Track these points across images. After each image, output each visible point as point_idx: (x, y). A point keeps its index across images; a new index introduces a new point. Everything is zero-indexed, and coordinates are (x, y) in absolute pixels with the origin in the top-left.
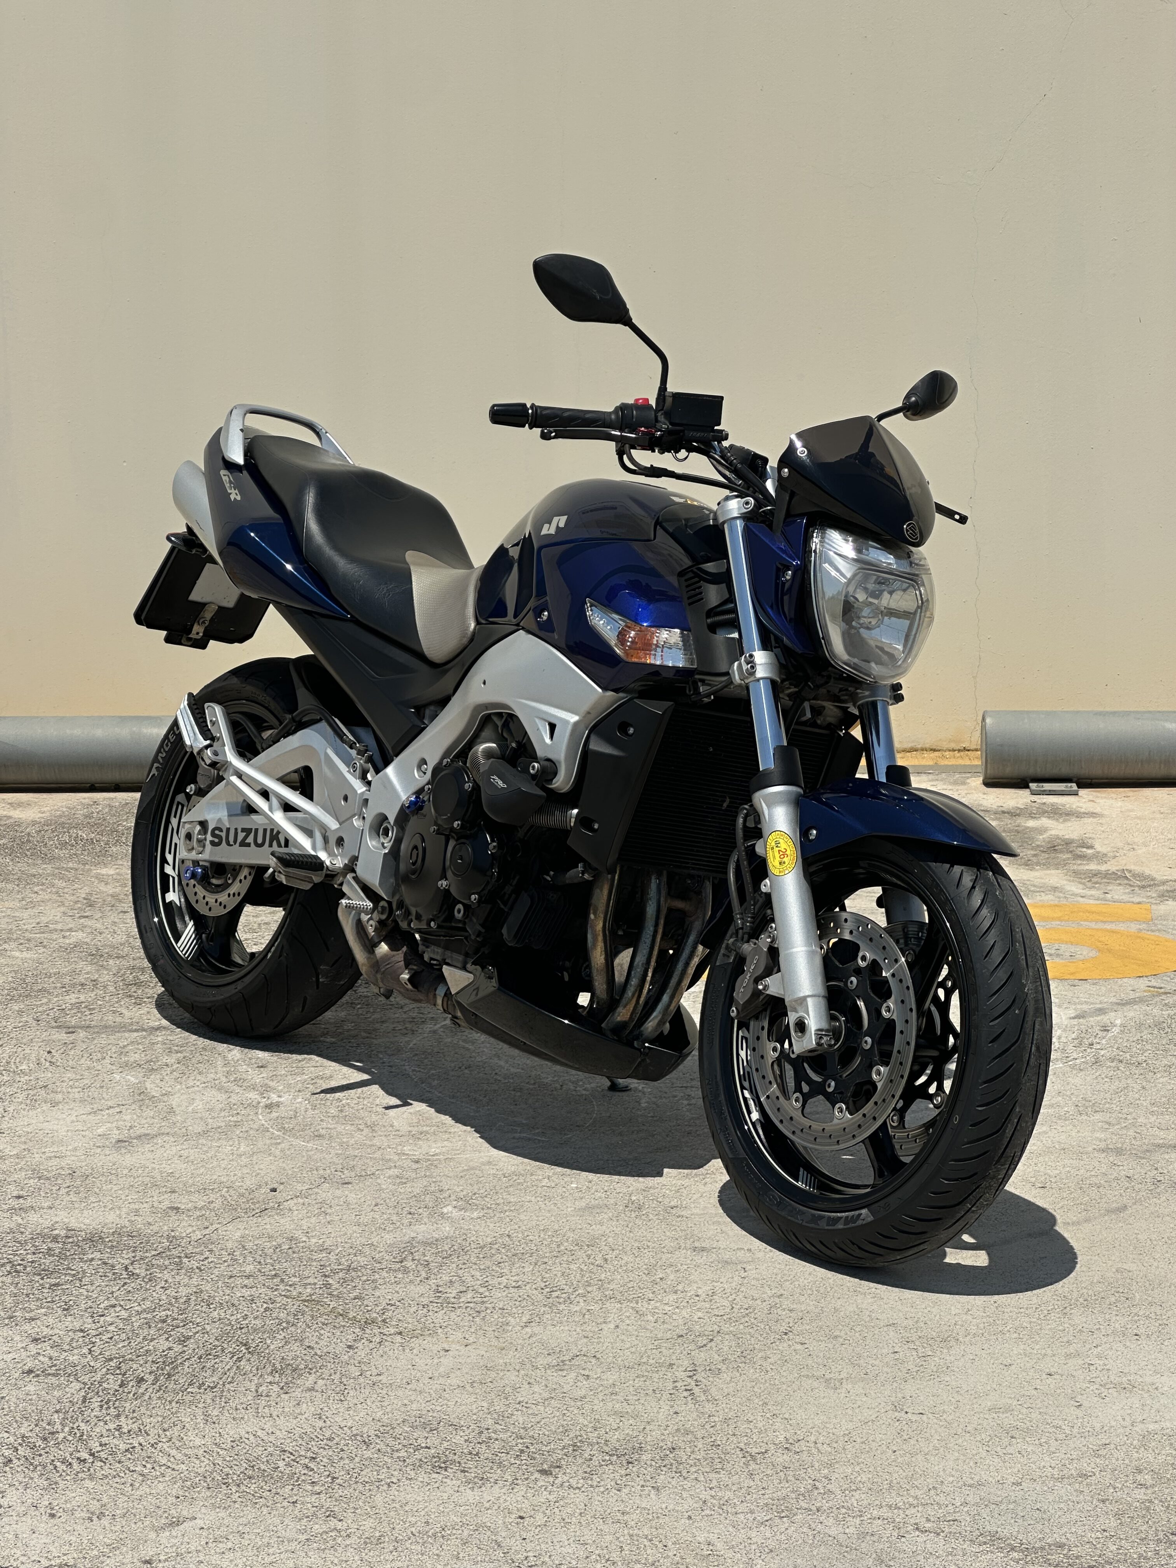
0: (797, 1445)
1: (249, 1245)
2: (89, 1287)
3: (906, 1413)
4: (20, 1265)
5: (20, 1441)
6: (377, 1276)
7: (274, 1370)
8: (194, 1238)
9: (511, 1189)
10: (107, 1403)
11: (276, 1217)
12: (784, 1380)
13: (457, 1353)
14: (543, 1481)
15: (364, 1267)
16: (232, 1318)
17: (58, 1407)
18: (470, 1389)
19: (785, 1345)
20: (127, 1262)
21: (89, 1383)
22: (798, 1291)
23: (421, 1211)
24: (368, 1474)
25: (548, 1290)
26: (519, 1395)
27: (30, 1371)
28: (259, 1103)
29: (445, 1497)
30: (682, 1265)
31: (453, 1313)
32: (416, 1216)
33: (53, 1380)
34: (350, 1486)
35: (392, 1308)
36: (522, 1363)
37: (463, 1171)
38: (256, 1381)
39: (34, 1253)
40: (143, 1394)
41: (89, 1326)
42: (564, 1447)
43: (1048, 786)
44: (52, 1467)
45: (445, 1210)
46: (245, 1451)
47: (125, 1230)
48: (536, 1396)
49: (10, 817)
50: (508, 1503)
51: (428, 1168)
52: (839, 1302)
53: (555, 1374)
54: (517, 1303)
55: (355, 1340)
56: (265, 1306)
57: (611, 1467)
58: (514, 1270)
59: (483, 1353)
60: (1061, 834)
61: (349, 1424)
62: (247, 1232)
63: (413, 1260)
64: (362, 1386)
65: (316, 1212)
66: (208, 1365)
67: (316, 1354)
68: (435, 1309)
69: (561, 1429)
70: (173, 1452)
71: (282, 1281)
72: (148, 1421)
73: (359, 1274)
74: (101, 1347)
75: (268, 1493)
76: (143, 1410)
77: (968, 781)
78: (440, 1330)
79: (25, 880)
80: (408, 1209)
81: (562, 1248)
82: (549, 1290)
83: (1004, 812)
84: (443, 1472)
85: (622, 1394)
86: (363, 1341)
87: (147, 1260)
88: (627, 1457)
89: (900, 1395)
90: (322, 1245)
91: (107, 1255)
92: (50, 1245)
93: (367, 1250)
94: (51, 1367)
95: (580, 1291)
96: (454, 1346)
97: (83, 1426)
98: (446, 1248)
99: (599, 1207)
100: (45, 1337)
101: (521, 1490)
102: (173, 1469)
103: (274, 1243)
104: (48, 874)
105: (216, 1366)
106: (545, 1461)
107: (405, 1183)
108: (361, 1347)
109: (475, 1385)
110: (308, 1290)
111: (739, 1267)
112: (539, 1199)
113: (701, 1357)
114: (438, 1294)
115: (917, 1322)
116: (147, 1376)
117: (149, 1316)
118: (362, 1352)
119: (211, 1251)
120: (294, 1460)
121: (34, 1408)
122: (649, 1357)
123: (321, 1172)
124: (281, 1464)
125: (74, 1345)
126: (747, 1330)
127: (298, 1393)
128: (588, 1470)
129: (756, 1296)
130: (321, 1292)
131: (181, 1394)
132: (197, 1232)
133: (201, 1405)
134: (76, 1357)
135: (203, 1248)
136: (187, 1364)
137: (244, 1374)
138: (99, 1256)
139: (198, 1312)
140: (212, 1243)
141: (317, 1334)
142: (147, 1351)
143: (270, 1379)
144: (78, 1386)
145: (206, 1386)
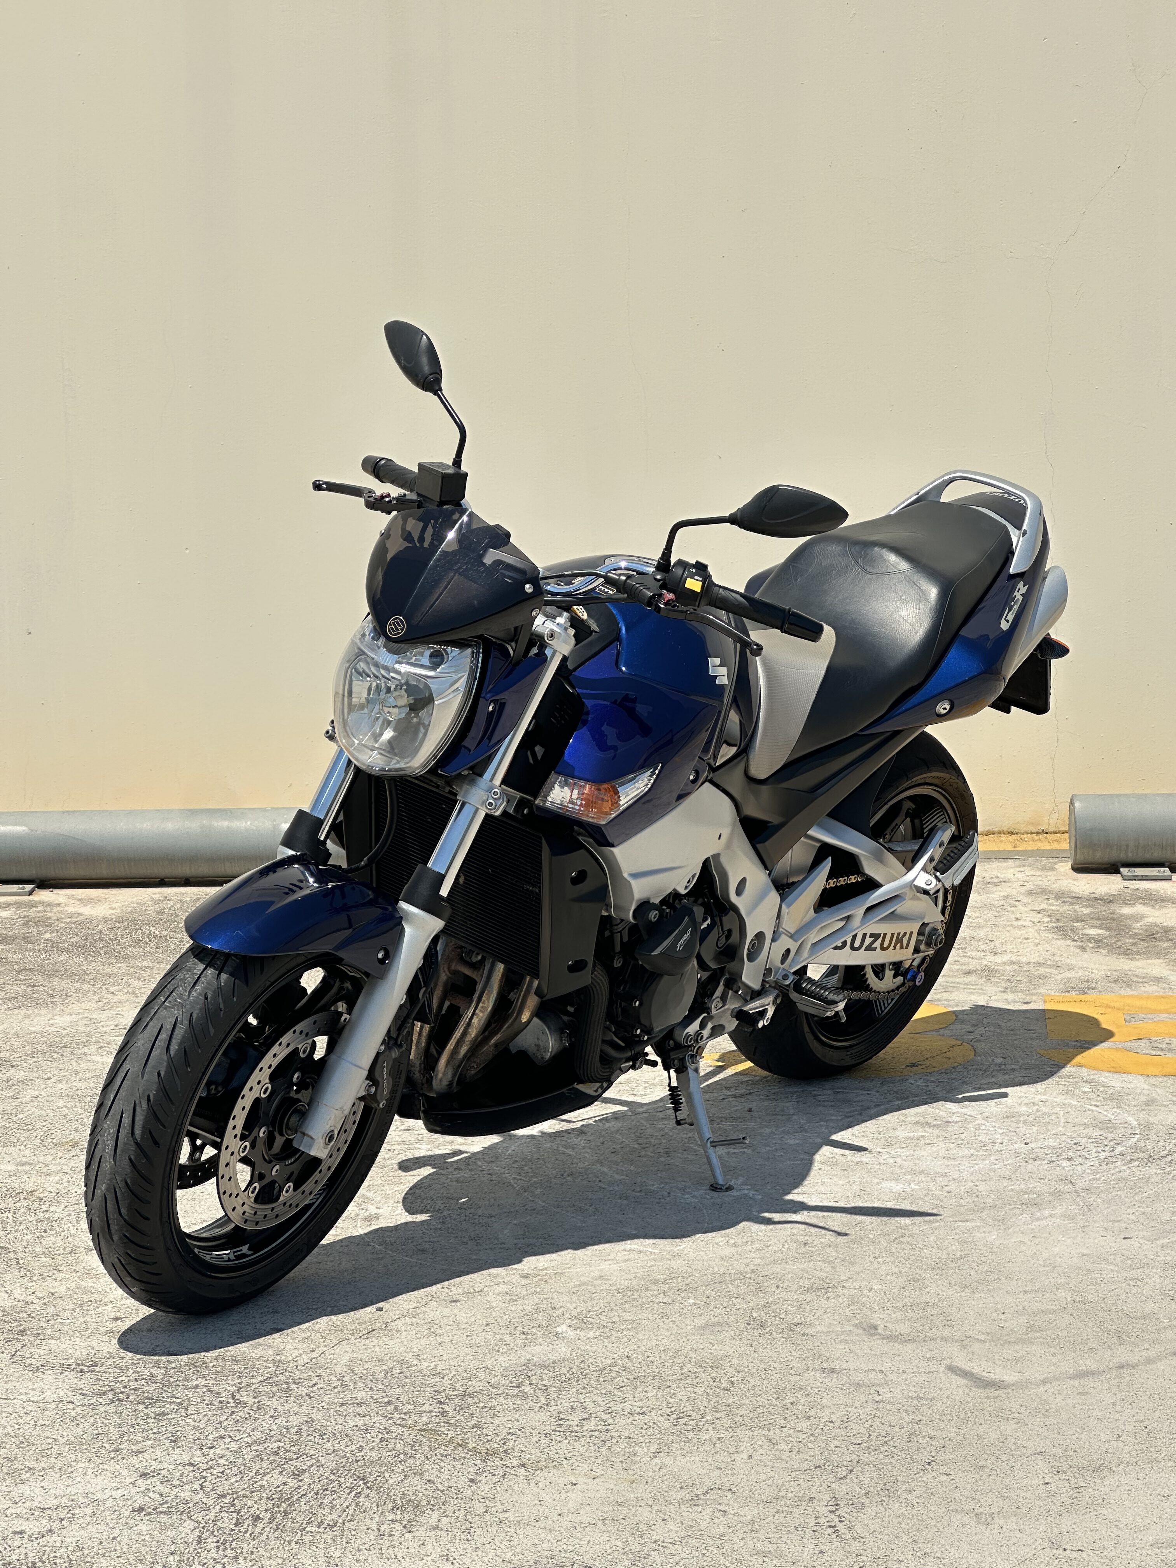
1: (359, 1369)
2: (196, 1416)
3: (1065, 1549)
4: (122, 1393)
6: (494, 1403)
7: (395, 1508)
8: (301, 1362)
9: (626, 1306)
10: (223, 1544)
11: (384, 1338)
12: (931, 1515)
13: (584, 1486)
15: (480, 1392)
16: (346, 1450)
17: (173, 1549)
18: (602, 1527)
19: (930, 1476)
20: (233, 1389)
21: (203, 1522)
22: (937, 1416)
23: (534, 1330)
25: (674, 1416)
26: (655, 1533)
27: (141, 1509)
28: (357, 1215)
30: (812, 1388)
31: (578, 1443)
32: (530, 1336)
33: (165, 1518)
35: (513, 1437)
36: (654, 1498)
37: (575, 1286)
38: (377, 1520)
39: (136, 1380)
40: (260, 1533)
41: (199, 1459)
43: (1140, 871)
45: (559, 1329)
48: (673, 1534)
49: (80, 914)
51: (538, 1284)
52: (981, 1429)
53: (690, 1510)
54: (644, 1431)
55: (477, 1473)
56: (380, 1436)
58: (637, 1395)
59: (612, 1486)
60: (1158, 921)
62: (355, 1355)
63: (531, 1384)
64: (489, 1523)
65: (426, 1332)
66: (326, 1501)
67: (437, 1489)
68: (558, 1439)
71: (396, 1408)
72: (268, 1563)
73: (476, 1399)
74: (213, 1482)
76: (262, 1551)
77: (1056, 866)
78: (565, 1462)
79: (102, 980)
80: (521, 1328)
81: (685, 1370)
82: (677, 1417)
83: (1096, 899)
85: (762, 1532)
86: (486, 1474)
87: (254, 1387)
89: (1056, 1531)
90: (435, 1369)
91: (212, 1382)
92: (152, 1371)
93: (481, 1373)
94: (162, 1504)
95: (708, 1418)
96: (581, 1480)
98: (564, 1371)
99: (719, 1324)
100: (153, 1472)
103: (385, 1367)
104: (124, 974)
105: (334, 1502)
107: (516, 1301)
108: (484, 1481)
109: (607, 1522)
110: (424, 1419)
111: (872, 1391)
112: (656, 1316)
113: (841, 1489)
114: (561, 1422)
115: (1066, 1450)
116: (263, 1514)
117: (260, 1448)
118: (485, 1487)
119: (319, 1376)
121: (148, 1549)
122: (787, 1490)
125: (185, 1480)
126: (887, 1460)
127: (421, 1532)
129: (894, 1422)
130: (437, 1420)
131: (300, 1533)
132: (304, 1356)
133: (321, 1546)
134: (187, 1493)
135: (311, 1373)
136: (303, 1500)
137: (364, 1511)
138: (203, 1383)
139: (311, 1443)
140: (320, 1367)
141: (437, 1466)
142: (261, 1487)
143: (391, 1516)
144: (192, 1525)
145: (325, 1525)
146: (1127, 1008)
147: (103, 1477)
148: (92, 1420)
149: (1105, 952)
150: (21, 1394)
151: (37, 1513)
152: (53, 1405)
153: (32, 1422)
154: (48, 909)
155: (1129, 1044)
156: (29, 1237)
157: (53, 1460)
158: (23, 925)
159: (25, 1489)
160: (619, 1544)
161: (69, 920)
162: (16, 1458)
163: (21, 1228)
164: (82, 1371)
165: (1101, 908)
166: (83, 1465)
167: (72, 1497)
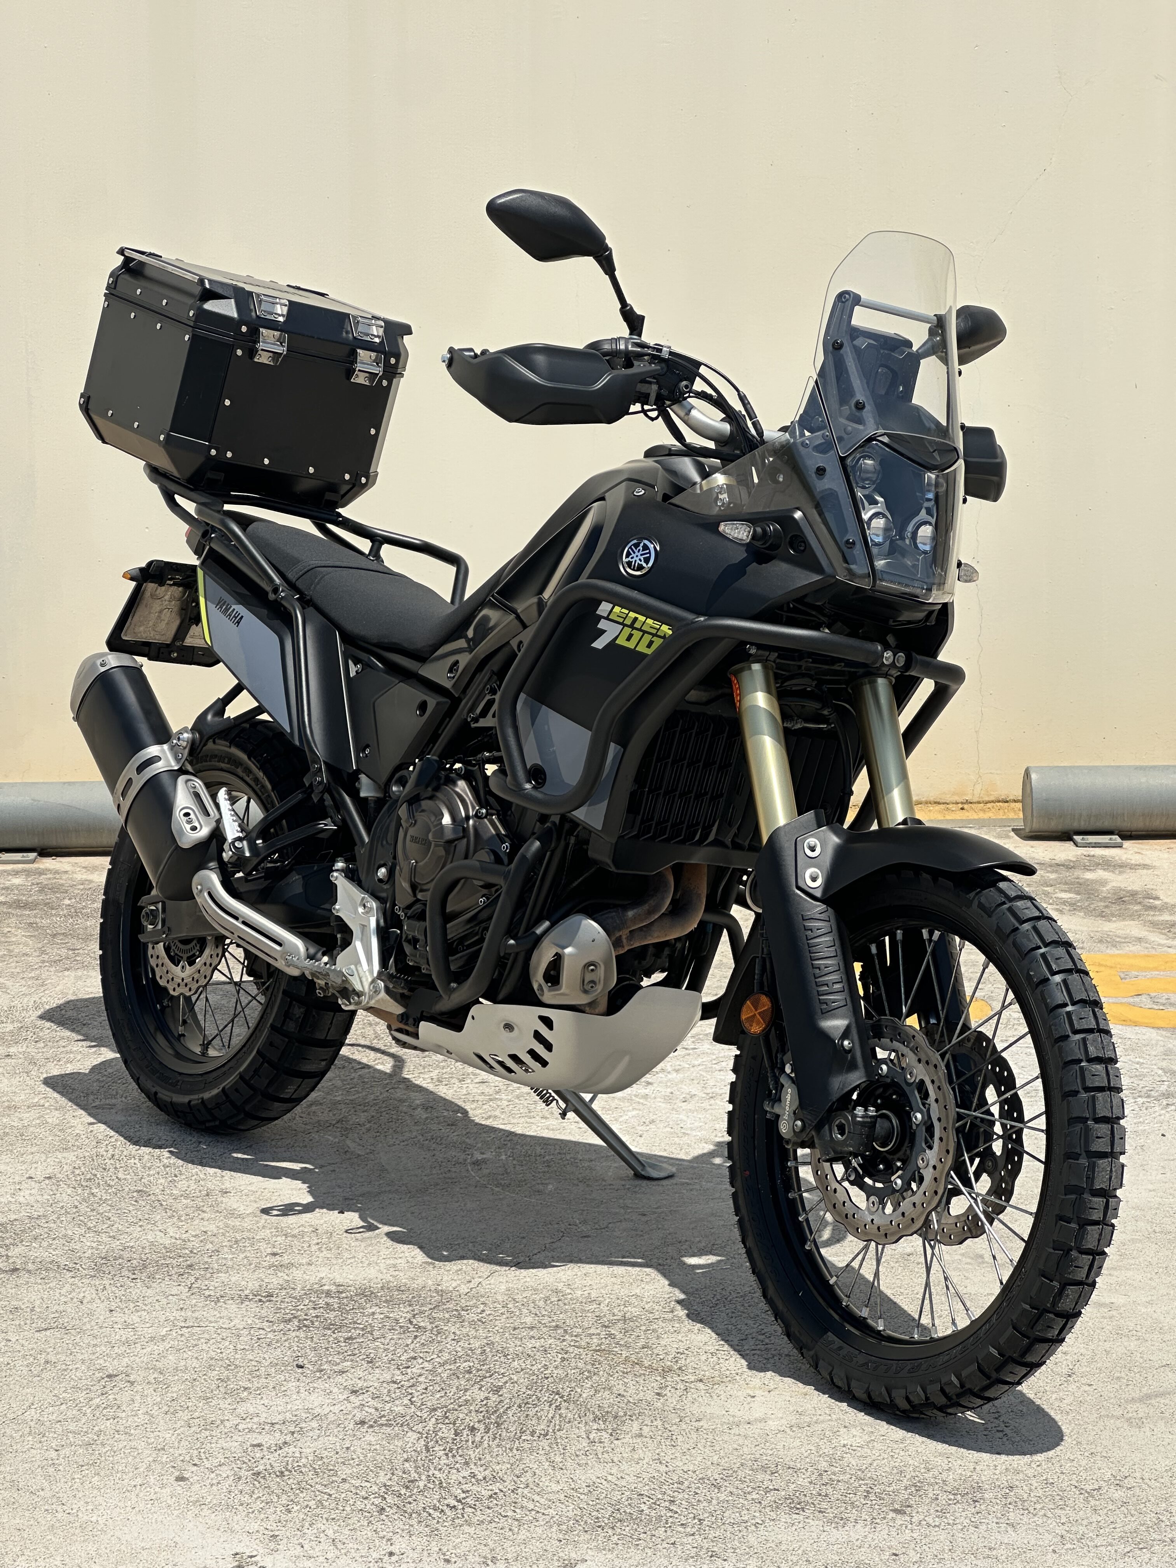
0: (1126, 1481)
1: (519, 1297)
2: (383, 1340)
4: (306, 1320)
5: (383, 1489)
6: (655, 1326)
7: (596, 1419)
8: (462, 1292)
10: (451, 1450)
11: (531, 1270)
12: (1087, 1420)
13: (763, 1398)
14: (900, 1520)
15: (638, 1317)
16: (533, 1368)
17: (405, 1456)
18: (791, 1433)
19: (1074, 1386)
20: (409, 1316)
21: (424, 1432)
23: (669, 1262)
24: (730, 1515)
26: (841, 1438)
27: (363, 1423)
28: (465, 1160)
29: (814, 1535)
32: (666, 1267)
33: (389, 1430)
34: (719, 1527)
35: (683, 1356)
36: (830, 1408)
37: (692, 1223)
38: (584, 1429)
39: (314, 1308)
40: (481, 1442)
41: (399, 1378)
42: (906, 1489)
43: (1092, 839)
44: (425, 1514)
46: (604, 1495)
47: (391, 1284)
49: (91, 881)
50: (876, 1542)
51: (657, 1221)
52: (1107, 1345)
55: (661, 1388)
56: (560, 1356)
57: (958, 1505)
59: (788, 1398)
60: (1122, 886)
61: (691, 1468)
62: (510, 1285)
64: (687, 1431)
66: (530, 1413)
67: (629, 1402)
68: (724, 1357)
69: (895, 1471)
70: (536, 1498)
71: (565, 1331)
72: (498, 1468)
73: (637, 1324)
74: (421, 1397)
75: (645, 1536)
76: (488, 1457)
78: (738, 1377)
80: (656, 1260)
83: (1058, 865)
84: (801, 1512)
86: (669, 1389)
87: (427, 1314)
88: (970, 1496)
91: (386, 1309)
92: (326, 1300)
93: (633, 1300)
94: (381, 1417)
96: (758, 1393)
97: (436, 1472)
100: (362, 1389)
101: (883, 1529)
102: (543, 1514)
105: (539, 1414)
106: (894, 1501)
108: (669, 1394)
109: (794, 1429)
110: (595, 1340)
116: (477, 1425)
117: (452, 1367)
118: (672, 1400)
119: (484, 1304)
120: (655, 1503)
121: (382, 1457)
123: (556, 1226)
124: (643, 1507)
125: (393, 1396)
127: (627, 1439)
128: (939, 1509)
130: (608, 1342)
131: (517, 1442)
132: (463, 1286)
133: (541, 1452)
134: (399, 1408)
135: (475, 1301)
136: (510, 1413)
137: (569, 1422)
138: (378, 1310)
139: (498, 1363)
140: (482, 1296)
141: (621, 1382)
142: (467, 1401)
143: (595, 1426)
144: (416, 1436)
145: (538, 1434)
146: (1119, 966)
147: (316, 1395)
148: (287, 1344)
149: (1082, 914)
150: (211, 1322)
151: (267, 1427)
152: (245, 1332)
153: (231, 1346)
154: (58, 876)
155: (1132, 1000)
156: (162, 1181)
157: (264, 1380)
158: (40, 891)
159: (249, 1407)
160: (813, 1448)
161: (82, 887)
162: (229, 1379)
163: (151, 1172)
164: (260, 1301)
165: (1065, 874)
166: (294, 1384)
167: (295, 1413)
